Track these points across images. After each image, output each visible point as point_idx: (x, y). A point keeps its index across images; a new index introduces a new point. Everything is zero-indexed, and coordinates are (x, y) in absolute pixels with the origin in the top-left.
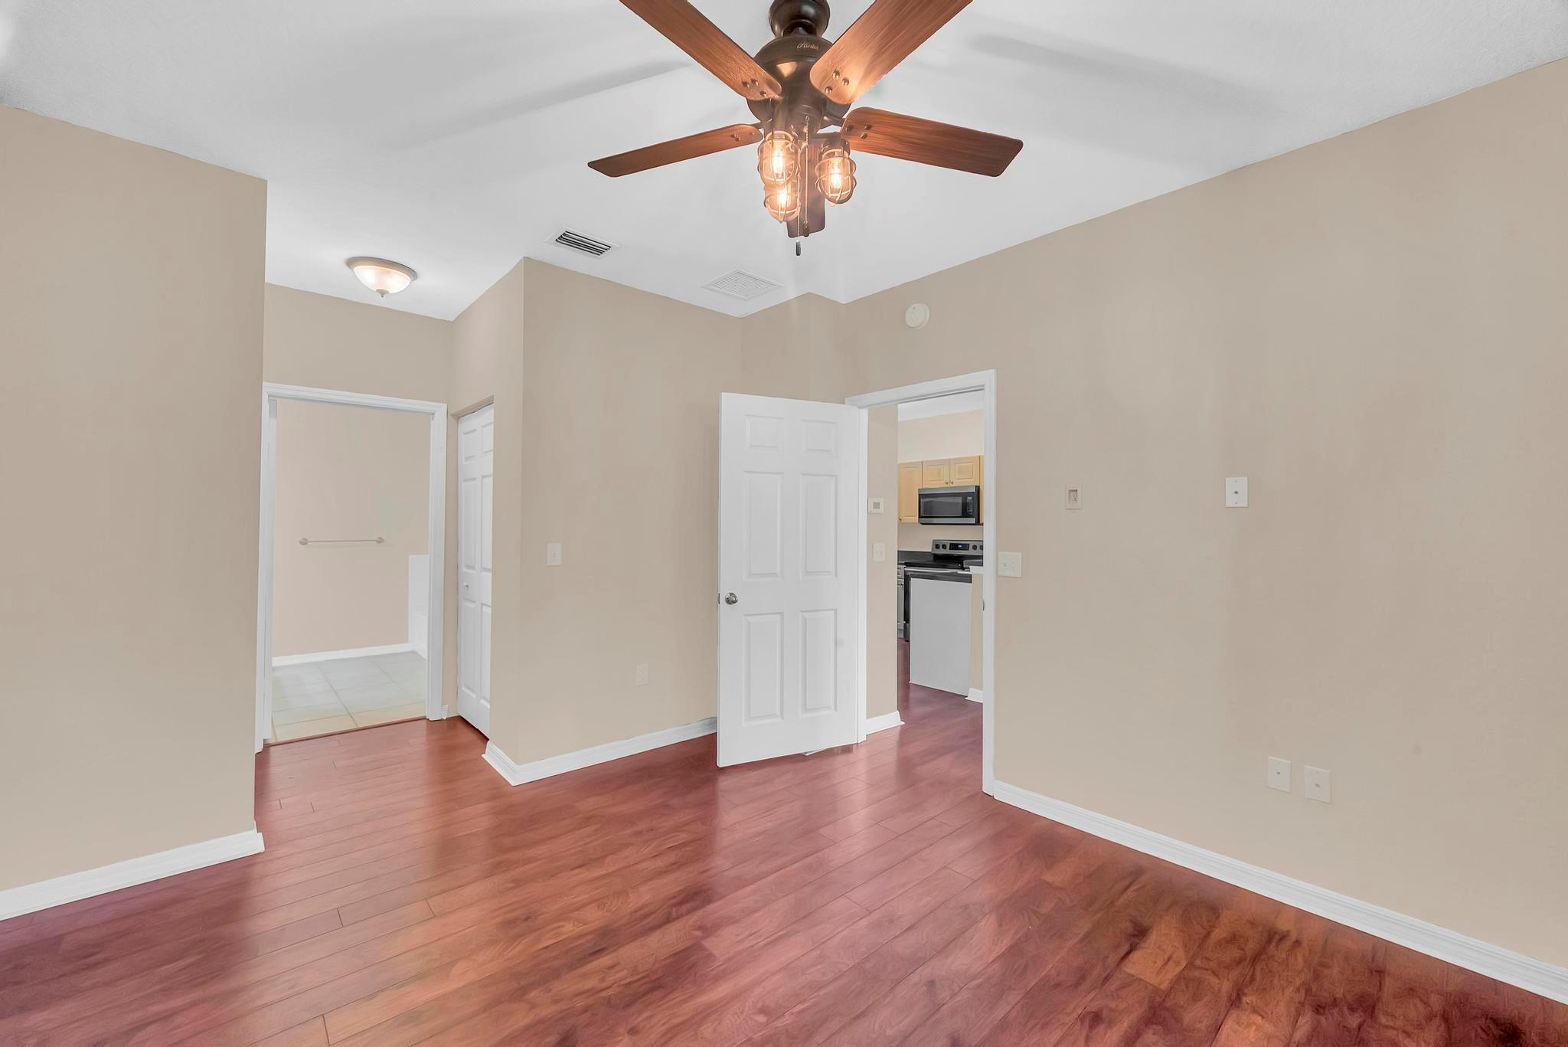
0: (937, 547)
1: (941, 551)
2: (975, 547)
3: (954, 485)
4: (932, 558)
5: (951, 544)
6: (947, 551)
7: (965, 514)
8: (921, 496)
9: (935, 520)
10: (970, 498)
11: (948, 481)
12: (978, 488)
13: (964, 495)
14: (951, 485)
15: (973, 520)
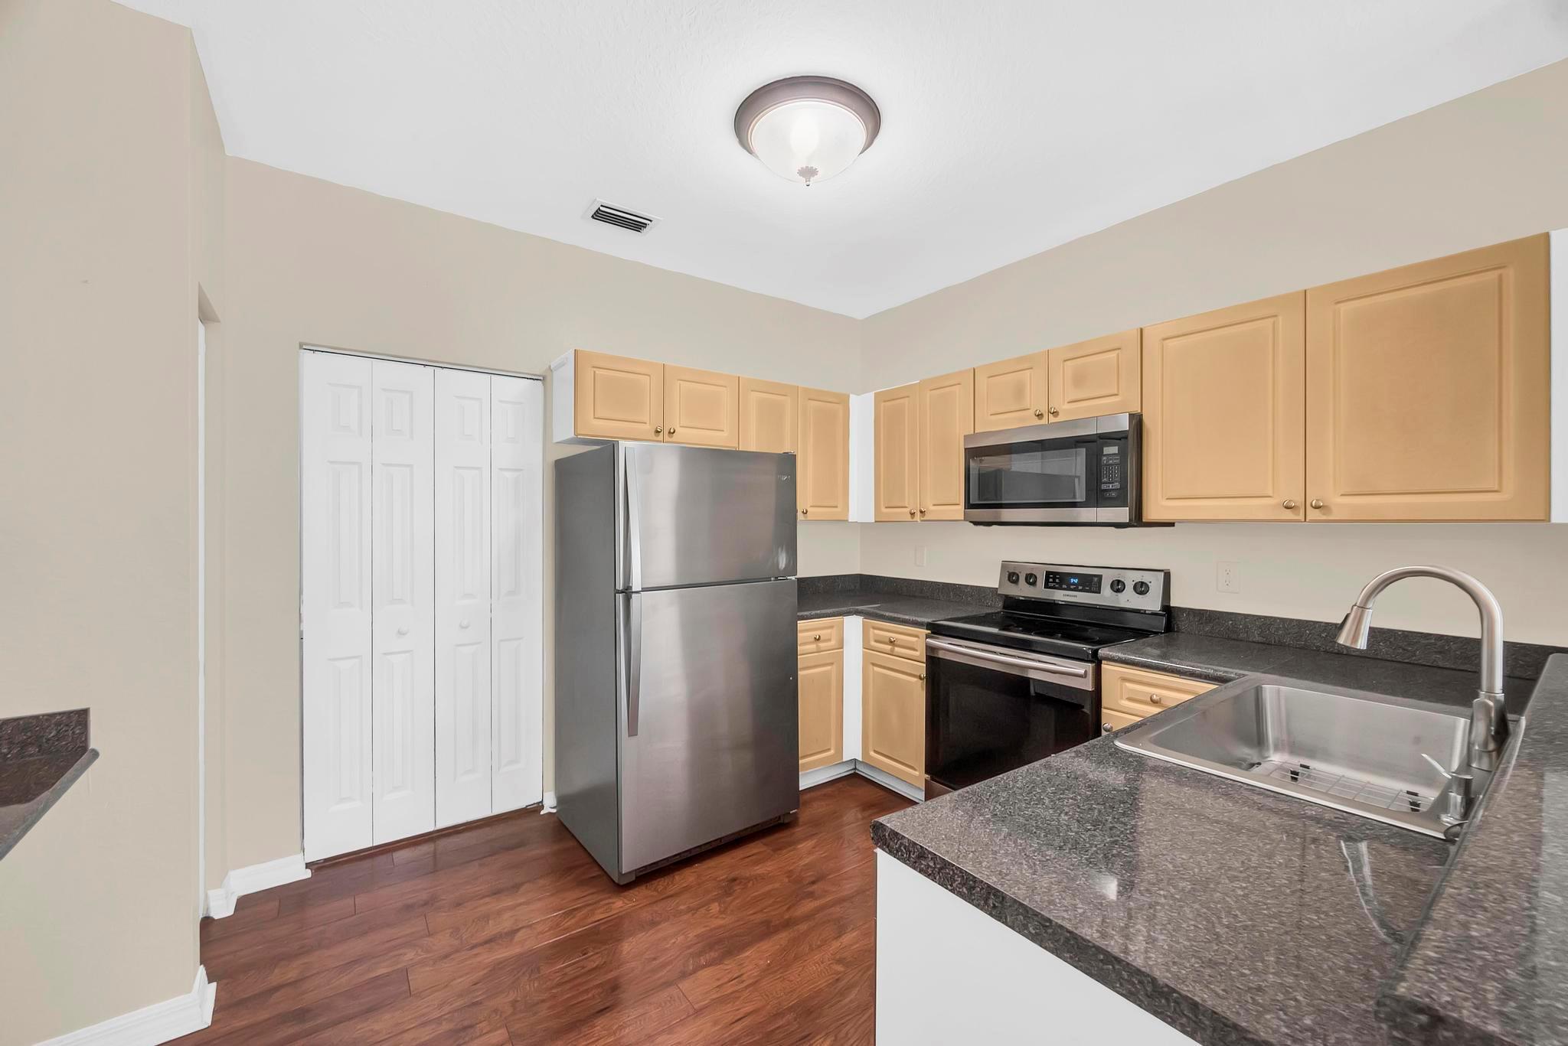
0: (1012, 577)
1: (1022, 591)
2: (1118, 586)
3: (1060, 418)
4: (999, 606)
5: (1048, 574)
6: (1039, 592)
7: (1097, 496)
8: (972, 453)
9: (1007, 514)
10: (1114, 450)
11: (1044, 409)
12: (1137, 421)
13: (1093, 444)
14: (1053, 419)
15: (1122, 514)
